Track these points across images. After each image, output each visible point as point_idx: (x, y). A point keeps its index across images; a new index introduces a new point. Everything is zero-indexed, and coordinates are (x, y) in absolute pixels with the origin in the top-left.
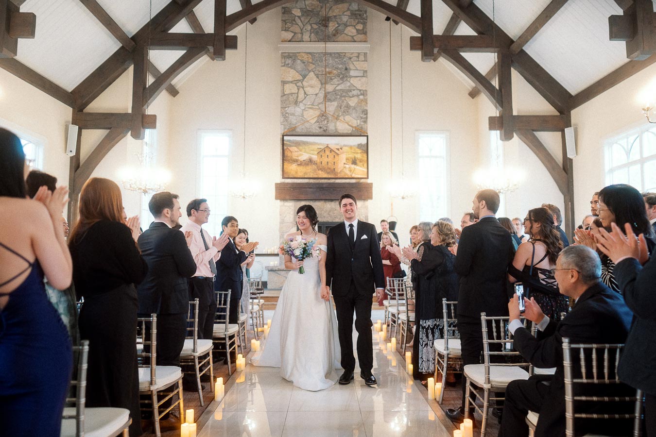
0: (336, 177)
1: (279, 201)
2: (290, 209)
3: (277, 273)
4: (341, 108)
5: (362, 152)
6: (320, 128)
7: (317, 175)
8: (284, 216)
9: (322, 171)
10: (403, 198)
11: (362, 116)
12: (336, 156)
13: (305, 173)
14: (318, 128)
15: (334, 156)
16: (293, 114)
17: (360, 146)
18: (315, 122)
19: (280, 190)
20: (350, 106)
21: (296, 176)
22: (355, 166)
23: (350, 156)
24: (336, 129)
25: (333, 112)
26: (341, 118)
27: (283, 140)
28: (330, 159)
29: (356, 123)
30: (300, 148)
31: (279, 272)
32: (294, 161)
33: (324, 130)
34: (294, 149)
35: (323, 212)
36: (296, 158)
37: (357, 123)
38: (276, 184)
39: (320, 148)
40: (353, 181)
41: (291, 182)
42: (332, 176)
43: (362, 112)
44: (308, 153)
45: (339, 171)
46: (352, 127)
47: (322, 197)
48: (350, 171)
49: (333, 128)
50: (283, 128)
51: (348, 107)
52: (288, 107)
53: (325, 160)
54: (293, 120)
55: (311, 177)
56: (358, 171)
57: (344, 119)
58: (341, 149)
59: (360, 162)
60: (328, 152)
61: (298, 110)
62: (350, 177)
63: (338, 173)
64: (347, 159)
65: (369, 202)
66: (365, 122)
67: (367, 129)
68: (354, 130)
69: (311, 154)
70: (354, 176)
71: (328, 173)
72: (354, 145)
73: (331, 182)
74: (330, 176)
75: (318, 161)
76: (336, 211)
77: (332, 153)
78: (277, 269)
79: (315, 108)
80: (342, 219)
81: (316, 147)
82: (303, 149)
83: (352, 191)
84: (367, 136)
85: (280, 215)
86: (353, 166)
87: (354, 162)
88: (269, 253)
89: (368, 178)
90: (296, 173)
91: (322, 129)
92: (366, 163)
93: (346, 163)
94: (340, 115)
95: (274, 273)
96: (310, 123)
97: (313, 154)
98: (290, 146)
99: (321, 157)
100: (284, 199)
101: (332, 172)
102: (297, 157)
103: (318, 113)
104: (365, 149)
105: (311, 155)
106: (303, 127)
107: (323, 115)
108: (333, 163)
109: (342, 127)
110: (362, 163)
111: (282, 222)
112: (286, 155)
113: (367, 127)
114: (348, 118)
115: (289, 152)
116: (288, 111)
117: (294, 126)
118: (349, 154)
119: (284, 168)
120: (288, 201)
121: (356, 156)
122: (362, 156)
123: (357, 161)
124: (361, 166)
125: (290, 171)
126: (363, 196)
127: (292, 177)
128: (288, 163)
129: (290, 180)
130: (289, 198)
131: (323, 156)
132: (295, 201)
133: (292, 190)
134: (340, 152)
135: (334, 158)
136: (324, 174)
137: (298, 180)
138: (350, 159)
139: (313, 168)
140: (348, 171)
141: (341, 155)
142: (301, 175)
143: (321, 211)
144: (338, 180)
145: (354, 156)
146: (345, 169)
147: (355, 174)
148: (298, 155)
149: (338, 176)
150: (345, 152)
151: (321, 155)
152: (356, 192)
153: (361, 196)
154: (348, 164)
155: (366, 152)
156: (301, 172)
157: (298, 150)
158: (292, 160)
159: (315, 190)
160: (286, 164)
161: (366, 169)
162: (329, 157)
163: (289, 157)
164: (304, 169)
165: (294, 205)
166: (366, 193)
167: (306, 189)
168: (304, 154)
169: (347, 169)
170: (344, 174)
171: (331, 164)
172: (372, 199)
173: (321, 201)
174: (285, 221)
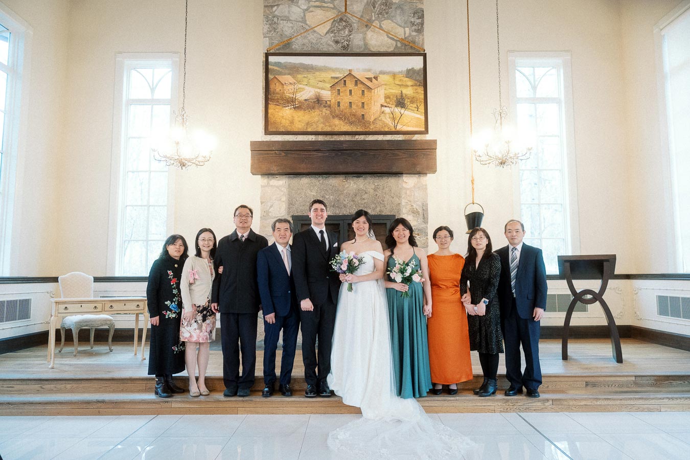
0: (367, 130)
1: (259, 176)
2: (281, 191)
4: (374, 7)
5: (416, 85)
6: (337, 42)
7: (330, 126)
8: (269, 204)
9: (340, 119)
10: (502, 163)
11: (413, 21)
12: (365, 91)
13: (308, 124)
14: (331, 43)
15: (363, 91)
16: (287, 19)
17: (410, 73)
18: (327, 33)
19: (260, 154)
20: (392, 4)
21: (289, 129)
22: (403, 111)
23: (391, 91)
24: (366, 45)
25: (360, 14)
26: (376, 23)
27: (267, 63)
28: (356, 98)
29: (402, 32)
30: (299, 76)
32: (288, 102)
33: (344, 47)
34: (287, 79)
35: (342, 197)
36: (292, 96)
37: (405, 34)
38: (253, 144)
39: (337, 78)
40: (399, 138)
41: (280, 140)
42: (359, 129)
43: (414, 14)
44: (313, 87)
45: (372, 120)
46: (396, 41)
47: (341, 168)
48: (394, 119)
49: (361, 43)
50: (268, 44)
51: (387, 4)
52: (278, 5)
53: (345, 99)
54: (287, 28)
55: (320, 130)
56: (410, 120)
57: (380, 26)
58: (376, 78)
59: (412, 102)
60: (350, 85)
61: (295, 11)
62: (394, 130)
63: (369, 123)
64: (387, 97)
65: (429, 179)
66: (420, 31)
67: (423, 44)
68: (399, 45)
69: (319, 88)
70: (399, 128)
71: (351, 123)
72: (401, 72)
73: (357, 139)
74: (354, 129)
75: (333, 101)
76: (366, 195)
77: (360, 86)
79: (327, 7)
80: (378, 209)
81: (327, 76)
82: (306, 80)
83: (398, 155)
84: (425, 56)
85: (262, 203)
86: (398, 110)
87: (401, 103)
89: (426, 131)
90: (292, 122)
91: (340, 46)
92: (423, 104)
93: (385, 104)
94: (373, 18)
96: (318, 33)
97: (322, 89)
98: (281, 74)
99: (339, 94)
100: (269, 174)
101: (360, 121)
102: (293, 93)
103: (331, 14)
104: (422, 78)
105: (319, 90)
106: (306, 41)
107: (341, 20)
108: (360, 104)
109: (376, 39)
110: (415, 105)
111: (265, 216)
112: (272, 90)
113: (423, 40)
114: (387, 24)
115: (277, 84)
116: (276, 13)
117: (286, 39)
118: (390, 87)
119: (269, 115)
120: (277, 176)
121: (403, 92)
122: (415, 91)
123: (406, 100)
124: (413, 110)
125: (280, 119)
126: (418, 166)
127: (283, 131)
128: (276, 105)
129: (280, 136)
130: (278, 170)
131: (342, 92)
132: (290, 177)
133: (283, 154)
134: (374, 84)
135: (362, 95)
136: (344, 125)
137: (296, 136)
138: (392, 97)
139: (324, 114)
140: (389, 120)
141: (376, 89)
142: (300, 127)
143: (338, 194)
144: (370, 136)
145: (400, 92)
146: (383, 115)
147: (401, 125)
148: (295, 91)
149: (370, 128)
150: (382, 83)
151: (339, 90)
152: (405, 158)
153: (414, 165)
154: (388, 107)
155: (422, 84)
156: (299, 121)
157: (295, 81)
158: (283, 99)
159: (327, 154)
160: (271, 107)
161: (424, 114)
162: (353, 94)
163: (277, 93)
164: (306, 116)
165: (289, 185)
166: (424, 159)
167: (309, 153)
168: (306, 88)
169: (388, 115)
170: (380, 124)
171: (357, 106)
172: (436, 171)
173: (338, 176)
174: (270, 214)
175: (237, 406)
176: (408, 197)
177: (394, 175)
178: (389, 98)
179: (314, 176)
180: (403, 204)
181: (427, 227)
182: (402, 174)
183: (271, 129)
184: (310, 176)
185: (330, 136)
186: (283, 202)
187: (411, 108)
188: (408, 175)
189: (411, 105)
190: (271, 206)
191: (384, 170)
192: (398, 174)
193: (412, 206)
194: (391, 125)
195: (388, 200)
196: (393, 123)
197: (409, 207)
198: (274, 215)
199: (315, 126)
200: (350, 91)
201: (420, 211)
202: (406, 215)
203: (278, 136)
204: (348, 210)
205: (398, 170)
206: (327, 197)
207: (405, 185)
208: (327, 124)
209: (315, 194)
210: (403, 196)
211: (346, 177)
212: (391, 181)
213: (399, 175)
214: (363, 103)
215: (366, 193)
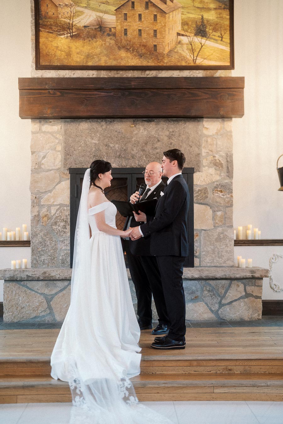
0: (160, 65)
1: (30, 120)
2: (57, 138)
3: (23, 286)
5: (220, 8)
7: (115, 59)
8: (42, 154)
9: (128, 50)
12: (158, 15)
13: (88, 56)
15: (155, 16)
19: (30, 94)
21: (66, 63)
22: (203, 41)
23: (191, 16)
28: (147, 24)
31: (29, 284)
32: (64, 29)
35: (130, 145)
38: (22, 81)
40: (199, 74)
41: (55, 76)
42: (151, 63)
44: (94, 9)
45: (166, 52)
47: (129, 111)
48: (192, 51)
53: (134, 25)
55: (102, 63)
56: (212, 52)
59: (215, 30)
60: (140, 8)
62: (192, 64)
63: (163, 55)
64: (184, 23)
65: (235, 124)
69: (101, 11)
70: (200, 61)
71: (141, 56)
73: (148, 76)
74: (145, 63)
75: (119, 28)
76: (159, 143)
77: (151, 9)
78: (24, 276)
83: (198, 95)
85: (33, 153)
86: (198, 40)
87: (201, 31)
88: (8, 240)
89: (232, 66)
90: (69, 54)
92: (228, 32)
93: (182, 33)
95: (18, 286)
97: (106, 12)
99: (126, 19)
100: (40, 118)
101: (151, 53)
102: (70, 18)
105: (101, 15)
108: (152, 33)
110: (218, 34)
111: (37, 169)
112: (43, 13)
115: (50, 6)
118: (189, 11)
119: (40, 45)
120: (51, 120)
121: (205, 17)
122: (219, 16)
123: (208, 27)
124: (216, 40)
125: (53, 50)
126: (222, 109)
127: (57, 66)
128: (49, 32)
129: (54, 70)
130: (52, 113)
131: (129, 18)
132: (65, 122)
133: (58, 94)
134: (168, 6)
135: (154, 21)
136: (132, 58)
137: (73, 72)
138: (190, 23)
139: (107, 44)
140: (187, 52)
141: (170, 13)
142: (78, 60)
143: (125, 143)
144: (164, 72)
145: (201, 17)
146: (179, 46)
147: (201, 58)
148: (72, 15)
149: (163, 62)
150: (179, 6)
151: (126, 14)
152: (206, 99)
153: (217, 108)
154: (186, 36)
155: (228, 7)
156: (78, 53)
157: (72, 3)
158: (56, 25)
159: (112, 94)
160: (43, 35)
161: (229, 45)
162: (143, 19)
163: (50, 18)
164: (85, 47)
165: (66, 131)
166: (229, 101)
167: (90, 93)
168: (86, 11)
169: (185, 46)
170: (177, 57)
171: (148, 34)
172: (243, 115)
173: (125, 120)
174: (42, 166)
175: (17, 393)
176: (210, 146)
177: (192, 120)
178: (187, 24)
179: (96, 120)
180: (204, 154)
181: (232, 183)
182: (202, 118)
183: (43, 63)
184: (91, 120)
185: (115, 72)
186: (59, 151)
187: (213, 37)
188: (209, 119)
189: (214, 33)
190: (44, 157)
191: (181, 113)
192: (197, 118)
193: (214, 157)
194: (189, 58)
195: (185, 148)
196: (192, 56)
197: (210, 158)
198: (48, 168)
199: (97, 60)
200: (140, 15)
201: (223, 162)
202: (207, 168)
203: (51, 71)
204: (137, 162)
205: (198, 114)
206: (112, 145)
207: (205, 132)
208: (111, 57)
209: (97, 142)
210: (203, 145)
211: (134, 121)
212: (189, 127)
213: (199, 119)
214: (155, 31)
215: (159, 141)
